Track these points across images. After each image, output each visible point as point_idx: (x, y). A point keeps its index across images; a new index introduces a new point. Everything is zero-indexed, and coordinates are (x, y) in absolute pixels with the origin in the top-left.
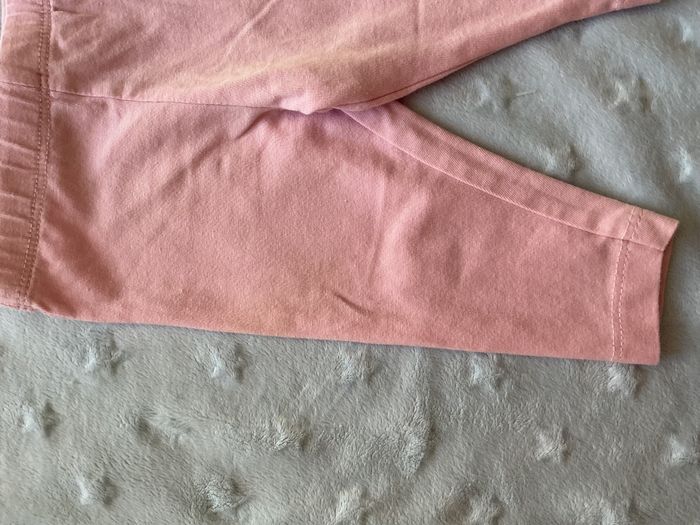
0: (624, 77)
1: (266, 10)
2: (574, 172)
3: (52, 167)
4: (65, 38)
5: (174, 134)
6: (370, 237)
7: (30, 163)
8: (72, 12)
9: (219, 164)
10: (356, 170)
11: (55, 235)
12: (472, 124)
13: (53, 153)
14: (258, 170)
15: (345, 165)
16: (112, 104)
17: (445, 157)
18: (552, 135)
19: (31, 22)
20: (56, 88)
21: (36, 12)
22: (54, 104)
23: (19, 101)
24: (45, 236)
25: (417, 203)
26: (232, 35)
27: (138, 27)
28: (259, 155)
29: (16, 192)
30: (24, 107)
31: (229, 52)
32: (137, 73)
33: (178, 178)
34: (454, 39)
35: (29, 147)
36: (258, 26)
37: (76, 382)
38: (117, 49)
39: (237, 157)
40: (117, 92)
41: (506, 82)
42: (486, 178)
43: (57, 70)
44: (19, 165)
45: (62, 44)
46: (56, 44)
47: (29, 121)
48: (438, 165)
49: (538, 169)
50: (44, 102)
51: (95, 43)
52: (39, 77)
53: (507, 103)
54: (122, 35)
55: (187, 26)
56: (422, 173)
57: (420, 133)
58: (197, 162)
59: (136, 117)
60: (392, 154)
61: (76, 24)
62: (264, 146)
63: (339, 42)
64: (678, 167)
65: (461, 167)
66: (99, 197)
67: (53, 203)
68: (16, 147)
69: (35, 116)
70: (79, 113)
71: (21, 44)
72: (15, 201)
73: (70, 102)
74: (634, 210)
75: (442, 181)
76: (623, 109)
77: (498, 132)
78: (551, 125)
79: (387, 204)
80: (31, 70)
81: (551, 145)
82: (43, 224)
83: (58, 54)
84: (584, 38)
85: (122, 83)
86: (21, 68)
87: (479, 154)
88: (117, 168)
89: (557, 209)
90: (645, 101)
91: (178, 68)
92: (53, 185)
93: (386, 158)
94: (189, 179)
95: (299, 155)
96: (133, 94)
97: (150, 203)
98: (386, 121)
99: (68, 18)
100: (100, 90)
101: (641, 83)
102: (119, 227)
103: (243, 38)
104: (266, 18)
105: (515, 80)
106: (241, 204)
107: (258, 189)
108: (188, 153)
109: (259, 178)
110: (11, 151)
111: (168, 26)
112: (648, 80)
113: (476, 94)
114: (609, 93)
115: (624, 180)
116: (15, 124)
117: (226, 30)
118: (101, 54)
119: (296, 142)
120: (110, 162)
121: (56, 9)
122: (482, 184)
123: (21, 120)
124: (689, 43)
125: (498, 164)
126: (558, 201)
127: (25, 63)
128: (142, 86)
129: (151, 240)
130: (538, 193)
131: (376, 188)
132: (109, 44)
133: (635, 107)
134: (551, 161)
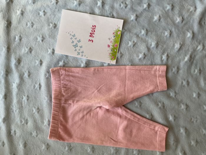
0: (160, 102)
1: (99, 88)
2: (151, 118)
3: (61, 115)
4: (64, 93)
5: (83, 109)
6: (117, 128)
7: (57, 115)
8: (65, 88)
9: (90, 114)
10: (115, 117)
11: (61, 127)
12: (134, 109)
13: (62, 113)
14: (97, 115)
15: (113, 116)
16: (72, 104)
17: (130, 115)
18: (148, 112)
19: (58, 90)
20: (63, 102)
21: (59, 88)
22: (62, 104)
23: (56, 104)
24: (60, 128)
25: (125, 123)
26: (93, 92)
27: (77, 90)
28: (97, 113)
29: (55, 120)
30: (57, 105)
31: (93, 95)
32: (77, 99)
33: (83, 117)
34: (132, 96)
35: (58, 112)
36: (98, 91)
37: (64, 152)
38: (73, 94)
39: (94, 113)
40: (73, 102)
41: (140, 102)
42: (137, 119)
43: (63, 99)
44: (56, 115)
45: (64, 94)
46: (63, 94)
47: (58, 108)
48: (129, 116)
49: (146, 118)
50: (60, 104)
51: (70, 93)
52: (60, 100)
53: (140, 106)
54: (74, 92)
55: (86, 90)
56: (126, 118)
57: (126, 111)
58: (87, 114)
59: (77, 107)
60: (121, 114)
61: (66, 90)
62: (98, 111)
63: (112, 95)
64: (169, 118)
65: (132, 117)
66: (69, 120)
67: (61, 121)
68: (55, 112)
69: (59, 107)
70: (66, 105)
71: (57, 94)
72: (55, 122)
73: (65, 104)
74: (161, 126)
75: (129, 119)
76: (160, 108)
77: (139, 111)
78: (148, 110)
79: (120, 122)
80: (58, 99)
81: (148, 113)
82: (59, 125)
83: (63, 96)
84: (154, 95)
85: (74, 100)
86: (57, 99)
87: (136, 115)
88: (72, 115)
89: (149, 125)
90: (164, 106)
91: (84, 98)
92: (61, 118)
93: (120, 114)
94: (85, 117)
95: (105, 113)
96: (76, 103)
97: (78, 121)
98: (120, 109)
99: (65, 89)
100: (70, 102)
101: (163, 103)
102: (73, 125)
103: (95, 93)
104: (99, 89)
105: (142, 102)
106: (94, 121)
107: (97, 119)
108: (85, 113)
109: (97, 117)
110: (54, 113)
111: (82, 90)
112: (164, 103)
113: (135, 104)
114: (158, 105)
115: (160, 120)
116: (55, 108)
117: (92, 91)
118: (70, 95)
119: (104, 111)
120: (71, 114)
121: (63, 87)
122: (136, 120)
123: (57, 107)
124: (171, 97)
125: (139, 116)
126: (149, 124)
127: (58, 98)
128: (78, 101)
129: (78, 128)
130: (145, 122)
131: (118, 120)
132: (72, 94)
133: (162, 107)
134: (148, 116)
